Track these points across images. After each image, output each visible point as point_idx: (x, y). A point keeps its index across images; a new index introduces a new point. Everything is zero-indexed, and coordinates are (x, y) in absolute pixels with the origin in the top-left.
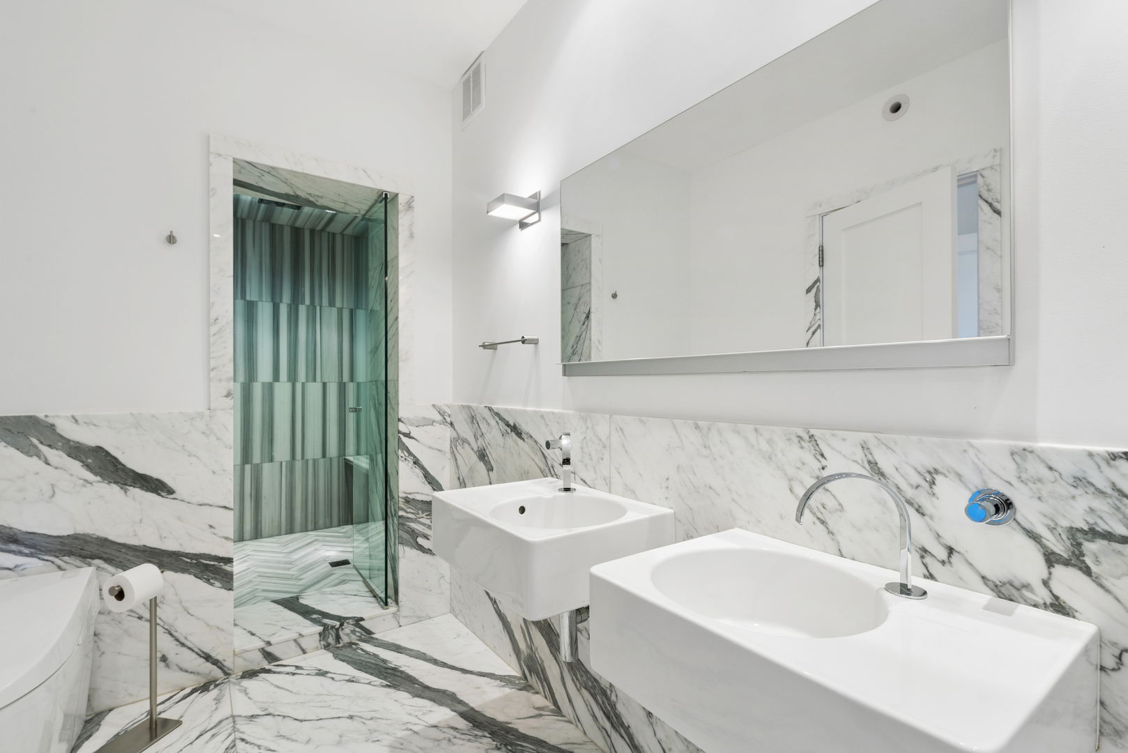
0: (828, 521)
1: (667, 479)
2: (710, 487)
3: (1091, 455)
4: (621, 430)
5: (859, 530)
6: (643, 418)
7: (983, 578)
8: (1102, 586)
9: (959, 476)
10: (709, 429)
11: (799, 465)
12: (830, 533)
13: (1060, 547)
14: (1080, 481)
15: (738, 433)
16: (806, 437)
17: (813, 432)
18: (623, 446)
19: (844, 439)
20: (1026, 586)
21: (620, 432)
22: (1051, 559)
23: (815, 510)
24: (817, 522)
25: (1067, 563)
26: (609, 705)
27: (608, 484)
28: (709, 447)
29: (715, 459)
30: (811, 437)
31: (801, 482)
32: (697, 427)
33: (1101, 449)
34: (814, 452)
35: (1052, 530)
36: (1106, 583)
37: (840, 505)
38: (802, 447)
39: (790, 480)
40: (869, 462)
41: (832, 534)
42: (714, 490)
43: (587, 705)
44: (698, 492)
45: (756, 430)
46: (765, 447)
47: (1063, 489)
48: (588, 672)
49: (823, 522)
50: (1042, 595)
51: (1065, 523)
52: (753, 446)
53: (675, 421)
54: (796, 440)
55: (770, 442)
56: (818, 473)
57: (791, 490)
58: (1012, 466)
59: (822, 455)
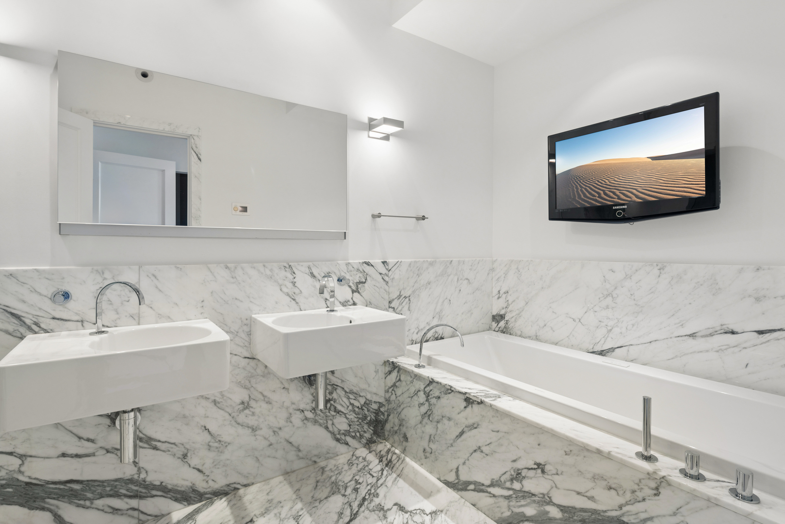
0: (296, 299)
1: (203, 301)
2: (236, 299)
3: (360, 263)
4: (154, 275)
5: (307, 299)
6: (178, 266)
7: (340, 302)
8: (361, 295)
9: (335, 273)
10: (236, 268)
11: (285, 278)
12: (297, 303)
13: (354, 288)
14: (358, 270)
15: (254, 268)
16: (288, 266)
17: (290, 264)
18: (157, 287)
19: (302, 266)
20: (349, 301)
21: (153, 278)
22: (353, 292)
23: (291, 295)
24: (292, 300)
25: (356, 292)
26: (137, 486)
27: (137, 319)
28: (235, 277)
29: (239, 283)
30: (290, 266)
31: (285, 286)
32: (227, 267)
33: (361, 261)
34: (291, 272)
35: (353, 284)
36: (362, 294)
37: (301, 291)
38: (286, 271)
39: (281, 286)
40: (311, 273)
41: (298, 303)
42: (239, 300)
43: (103, 510)
44: (227, 303)
45: (264, 266)
46: (268, 273)
47: (355, 272)
48: (103, 482)
49: (294, 300)
50: (351, 302)
51: (355, 281)
52: (262, 273)
53: (209, 265)
54: (283, 268)
55: (271, 270)
56: (292, 280)
57: (281, 290)
58: (346, 268)
59: (294, 273)
